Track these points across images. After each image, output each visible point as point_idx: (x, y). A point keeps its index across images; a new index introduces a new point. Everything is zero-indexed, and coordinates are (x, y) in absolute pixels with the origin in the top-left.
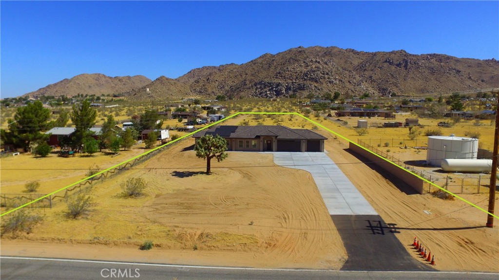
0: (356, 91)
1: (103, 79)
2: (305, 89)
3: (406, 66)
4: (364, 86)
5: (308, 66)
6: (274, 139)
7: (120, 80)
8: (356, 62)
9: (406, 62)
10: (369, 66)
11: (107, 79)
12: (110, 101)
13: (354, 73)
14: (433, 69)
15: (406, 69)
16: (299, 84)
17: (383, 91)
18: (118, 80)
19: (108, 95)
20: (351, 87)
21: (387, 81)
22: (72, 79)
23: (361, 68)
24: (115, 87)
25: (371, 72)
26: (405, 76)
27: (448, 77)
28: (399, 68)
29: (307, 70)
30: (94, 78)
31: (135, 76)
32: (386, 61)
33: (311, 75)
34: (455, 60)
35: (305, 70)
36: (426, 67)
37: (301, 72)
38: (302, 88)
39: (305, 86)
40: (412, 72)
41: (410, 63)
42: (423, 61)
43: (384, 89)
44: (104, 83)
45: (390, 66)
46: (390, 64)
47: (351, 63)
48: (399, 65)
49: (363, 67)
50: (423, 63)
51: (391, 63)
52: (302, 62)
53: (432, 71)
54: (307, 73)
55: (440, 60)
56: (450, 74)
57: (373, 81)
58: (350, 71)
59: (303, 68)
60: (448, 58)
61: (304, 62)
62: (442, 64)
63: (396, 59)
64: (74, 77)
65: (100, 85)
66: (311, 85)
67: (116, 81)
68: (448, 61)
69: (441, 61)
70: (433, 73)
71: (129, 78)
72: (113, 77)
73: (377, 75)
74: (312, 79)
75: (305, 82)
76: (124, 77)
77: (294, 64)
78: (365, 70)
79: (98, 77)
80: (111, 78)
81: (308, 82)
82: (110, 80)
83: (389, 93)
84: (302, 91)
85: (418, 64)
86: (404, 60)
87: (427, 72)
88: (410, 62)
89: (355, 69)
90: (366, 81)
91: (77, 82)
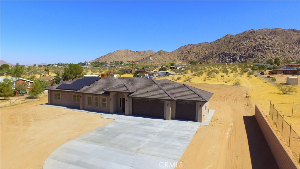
1: (130, 52)
2: (253, 57)
5: (256, 42)
7: (139, 53)
11: (132, 52)
13: (294, 45)
16: (249, 54)
19: (130, 62)
20: (291, 55)
22: (113, 53)
24: (136, 57)
29: (256, 44)
30: (125, 52)
31: (148, 51)
33: (259, 48)
35: (254, 44)
37: (252, 46)
38: (251, 56)
39: (253, 55)
44: (130, 55)
47: (292, 39)
52: (252, 39)
54: (256, 46)
58: (290, 44)
61: (254, 39)
65: (128, 56)
66: (258, 54)
67: (137, 54)
71: (144, 52)
72: (136, 51)
74: (259, 50)
75: (254, 52)
76: (141, 52)
77: (246, 40)
79: (127, 52)
80: (134, 52)
81: (256, 53)
84: (251, 59)
89: (295, 43)
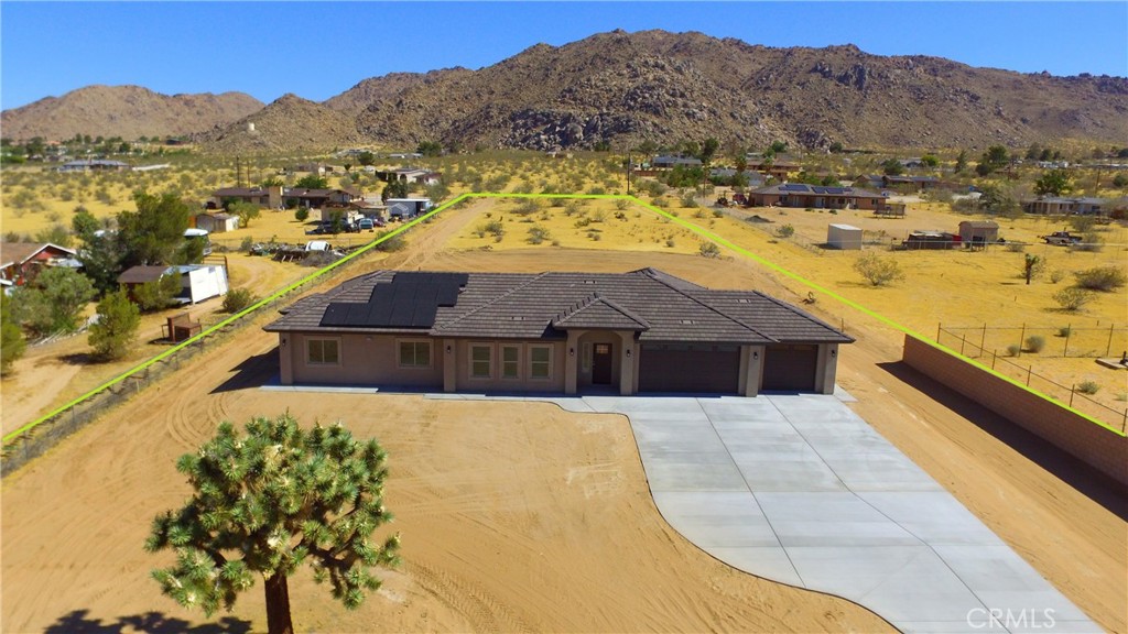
0: (747, 137)
1: (145, 98)
2: (630, 131)
3: (859, 83)
4: (765, 125)
5: (636, 76)
6: (627, 342)
7: (187, 103)
8: (746, 70)
9: (861, 72)
10: (776, 80)
11: (155, 99)
12: (155, 154)
13: (743, 94)
14: (920, 90)
15: (860, 89)
16: (615, 119)
17: (809, 139)
18: (182, 103)
19: (155, 140)
20: (738, 128)
21: (818, 116)
22: (65, 97)
23: (758, 83)
24: (176, 121)
25: (781, 95)
26: (857, 105)
27: (952, 110)
28: (843, 86)
29: (635, 85)
30: (120, 98)
31: (225, 95)
32: (815, 70)
33: (644, 98)
34: (966, 72)
35: (629, 85)
36: (904, 85)
37: (621, 90)
38: (623, 128)
39: (631, 123)
40: (873, 96)
41: (870, 74)
42: (899, 72)
43: (809, 135)
44: (147, 108)
45: (824, 80)
46: (824, 77)
47: (736, 73)
48: (844, 79)
49: (762, 80)
50: (897, 75)
51: (826, 75)
52: (623, 66)
53: (918, 95)
54: (636, 93)
55: (933, 70)
56: (957, 103)
57: (784, 115)
58: (733, 90)
59: (626, 80)
60: (952, 66)
61: (628, 66)
62: (939, 79)
63: (837, 65)
64: (71, 93)
65: (138, 115)
66: (644, 120)
67: (179, 105)
68: (951, 73)
69: (934, 72)
70: (919, 100)
71: (210, 97)
72: (171, 94)
73: (795, 100)
74: (646, 107)
75: (630, 113)
76: (197, 97)
77: (604, 70)
78: (767, 88)
79: (132, 95)
80: (164, 97)
81: (638, 115)
82: (162, 103)
83: (822, 144)
84: (623, 135)
85: (887, 77)
86: (856, 67)
87: (906, 96)
88: (870, 72)
89: (745, 86)
90: (770, 115)
91: (77, 104)
